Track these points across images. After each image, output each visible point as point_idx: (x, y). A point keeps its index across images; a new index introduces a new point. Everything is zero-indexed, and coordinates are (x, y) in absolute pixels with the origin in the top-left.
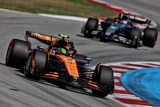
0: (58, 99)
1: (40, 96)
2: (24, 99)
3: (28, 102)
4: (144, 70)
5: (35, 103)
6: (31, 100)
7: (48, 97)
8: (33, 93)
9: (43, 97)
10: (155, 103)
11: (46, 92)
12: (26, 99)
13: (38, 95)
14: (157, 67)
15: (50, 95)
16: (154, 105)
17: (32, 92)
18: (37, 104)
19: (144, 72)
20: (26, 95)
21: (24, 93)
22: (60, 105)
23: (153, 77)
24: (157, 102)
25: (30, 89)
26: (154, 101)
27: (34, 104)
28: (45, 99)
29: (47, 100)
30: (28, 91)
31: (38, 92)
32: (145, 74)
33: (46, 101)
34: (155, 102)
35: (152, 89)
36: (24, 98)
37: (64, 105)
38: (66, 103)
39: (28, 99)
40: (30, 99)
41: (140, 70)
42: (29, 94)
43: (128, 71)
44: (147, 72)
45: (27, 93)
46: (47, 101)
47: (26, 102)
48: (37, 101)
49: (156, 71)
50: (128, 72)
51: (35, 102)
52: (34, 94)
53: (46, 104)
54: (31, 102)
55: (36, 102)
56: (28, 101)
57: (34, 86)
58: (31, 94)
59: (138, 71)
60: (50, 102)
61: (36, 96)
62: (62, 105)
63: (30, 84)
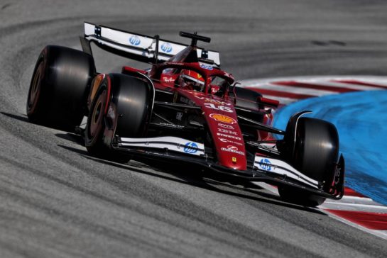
0: (100, 180)
1: (49, 172)
2: (5, 181)
3: (18, 190)
4: (335, 100)
5: (38, 192)
6: (26, 185)
7: (74, 175)
8: (32, 164)
9: (59, 175)
10: (366, 188)
11: (67, 162)
12: (10, 180)
13: (44, 171)
14: (371, 91)
15: (79, 171)
16: (363, 192)
17: (30, 162)
18: (44, 194)
19: (336, 105)
20: (13, 171)
21: (8, 164)
22: (107, 196)
23: (361, 117)
24: (371, 186)
25: (23, 153)
26: (364, 182)
27: (34, 195)
28: (65, 180)
29: (71, 182)
30: (17, 160)
31: (44, 163)
32: (338, 109)
33: (66, 187)
34: (366, 184)
35: (358, 151)
36: (7, 178)
37: (116, 195)
38: (121, 192)
39: (19, 182)
40: (23, 181)
41: (325, 99)
42: (22, 167)
43: (293, 103)
44: (344, 105)
45: (15, 164)
46: (69, 185)
47: (13, 188)
48: (42, 187)
49: (367, 100)
50: (293, 106)
51: (36, 188)
52: (34, 167)
53: (68, 195)
54: (28, 189)
55: (40, 190)
56: (17, 186)
57: (33, 144)
58: (27, 166)
59: (318, 103)
60: (78, 189)
61: (39, 173)
62: (110, 195)
63: (23, 141)
